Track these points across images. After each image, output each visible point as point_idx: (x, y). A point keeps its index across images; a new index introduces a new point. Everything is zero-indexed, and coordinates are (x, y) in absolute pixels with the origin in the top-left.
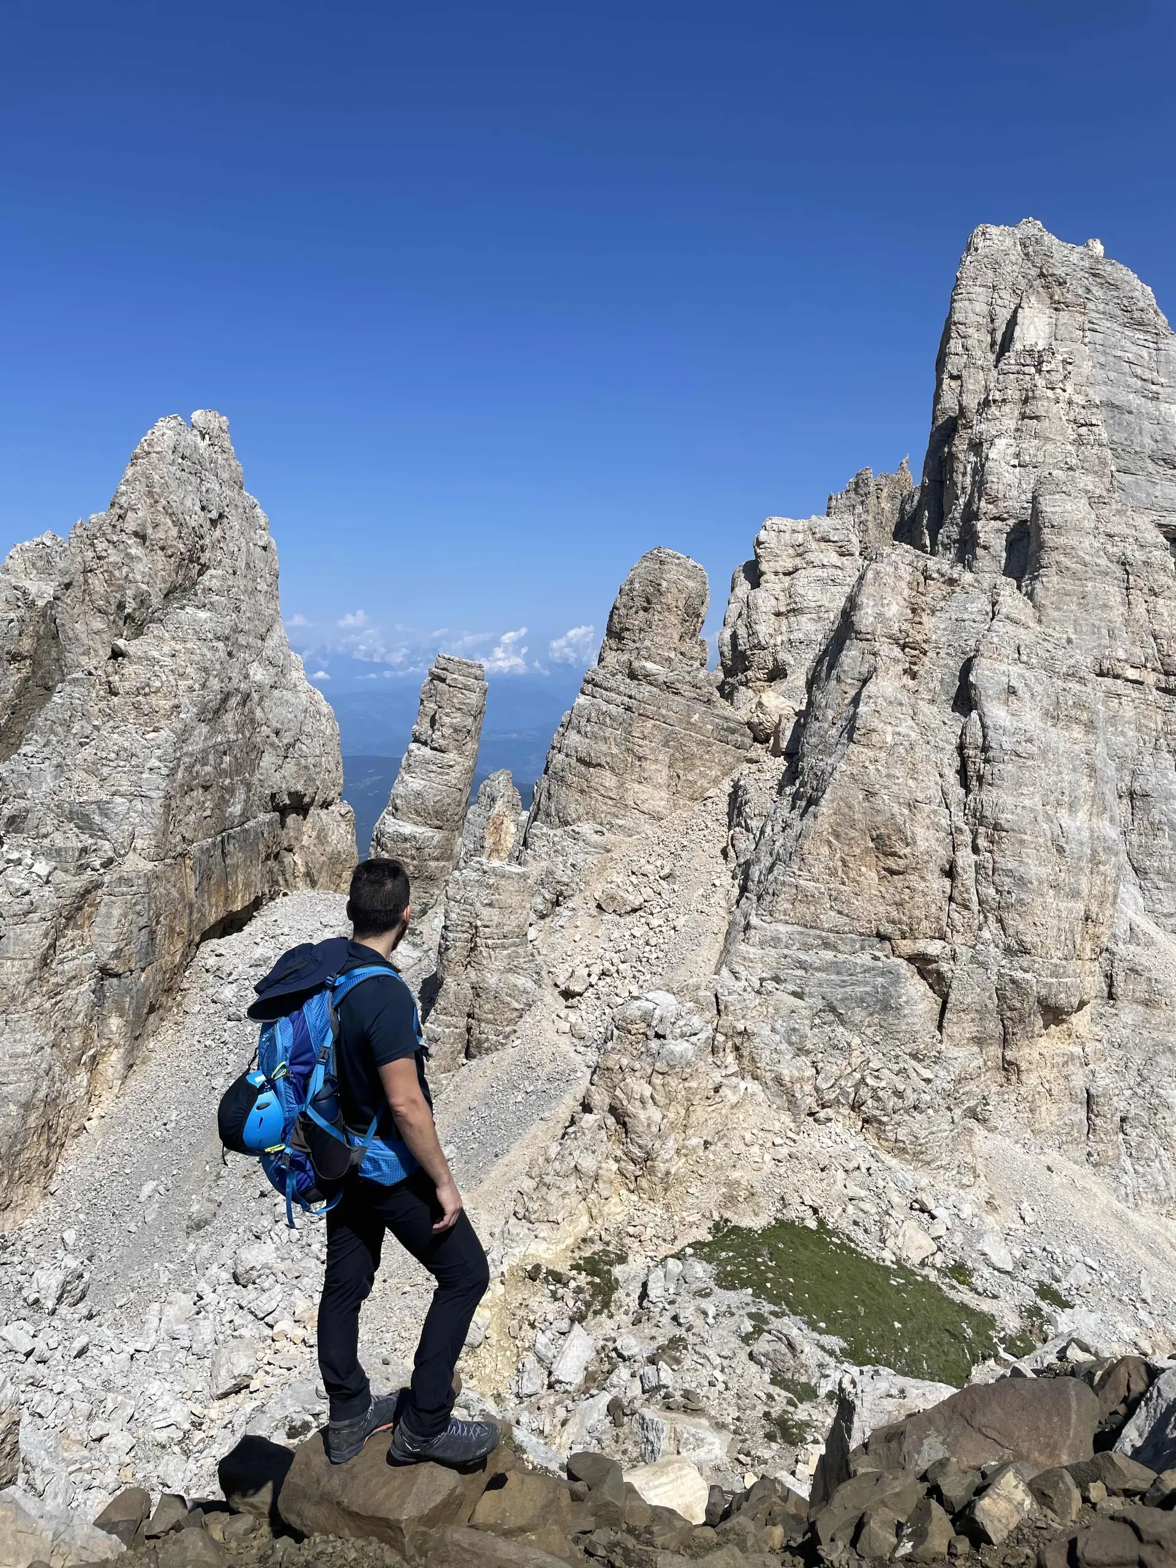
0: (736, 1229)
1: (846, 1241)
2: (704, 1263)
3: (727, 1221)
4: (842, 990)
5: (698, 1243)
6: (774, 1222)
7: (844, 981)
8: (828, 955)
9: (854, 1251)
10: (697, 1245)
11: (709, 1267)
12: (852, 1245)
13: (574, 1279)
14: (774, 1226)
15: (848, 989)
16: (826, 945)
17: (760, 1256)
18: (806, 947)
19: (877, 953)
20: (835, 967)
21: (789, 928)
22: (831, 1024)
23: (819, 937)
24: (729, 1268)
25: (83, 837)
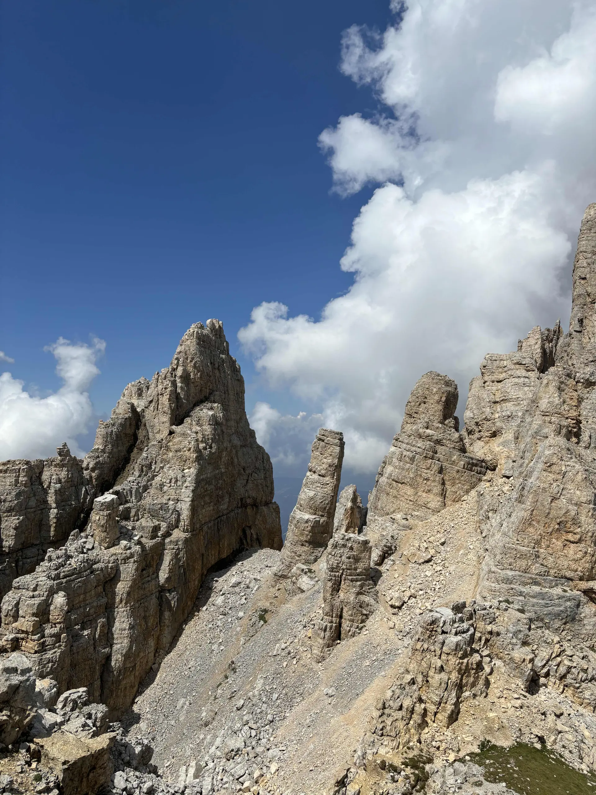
0: (494, 747)
1: (558, 757)
2: (477, 766)
3: (489, 741)
4: (546, 609)
5: (472, 753)
6: (516, 744)
7: (547, 604)
8: (537, 589)
9: (564, 764)
10: (471, 754)
11: (480, 769)
12: (563, 759)
13: (404, 771)
14: (515, 746)
15: (550, 608)
16: (536, 583)
17: (510, 763)
18: (525, 584)
19: (565, 588)
20: (541, 596)
21: (513, 573)
22: (541, 627)
23: (531, 578)
24: (491, 770)
25: (154, 520)
